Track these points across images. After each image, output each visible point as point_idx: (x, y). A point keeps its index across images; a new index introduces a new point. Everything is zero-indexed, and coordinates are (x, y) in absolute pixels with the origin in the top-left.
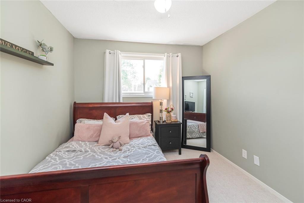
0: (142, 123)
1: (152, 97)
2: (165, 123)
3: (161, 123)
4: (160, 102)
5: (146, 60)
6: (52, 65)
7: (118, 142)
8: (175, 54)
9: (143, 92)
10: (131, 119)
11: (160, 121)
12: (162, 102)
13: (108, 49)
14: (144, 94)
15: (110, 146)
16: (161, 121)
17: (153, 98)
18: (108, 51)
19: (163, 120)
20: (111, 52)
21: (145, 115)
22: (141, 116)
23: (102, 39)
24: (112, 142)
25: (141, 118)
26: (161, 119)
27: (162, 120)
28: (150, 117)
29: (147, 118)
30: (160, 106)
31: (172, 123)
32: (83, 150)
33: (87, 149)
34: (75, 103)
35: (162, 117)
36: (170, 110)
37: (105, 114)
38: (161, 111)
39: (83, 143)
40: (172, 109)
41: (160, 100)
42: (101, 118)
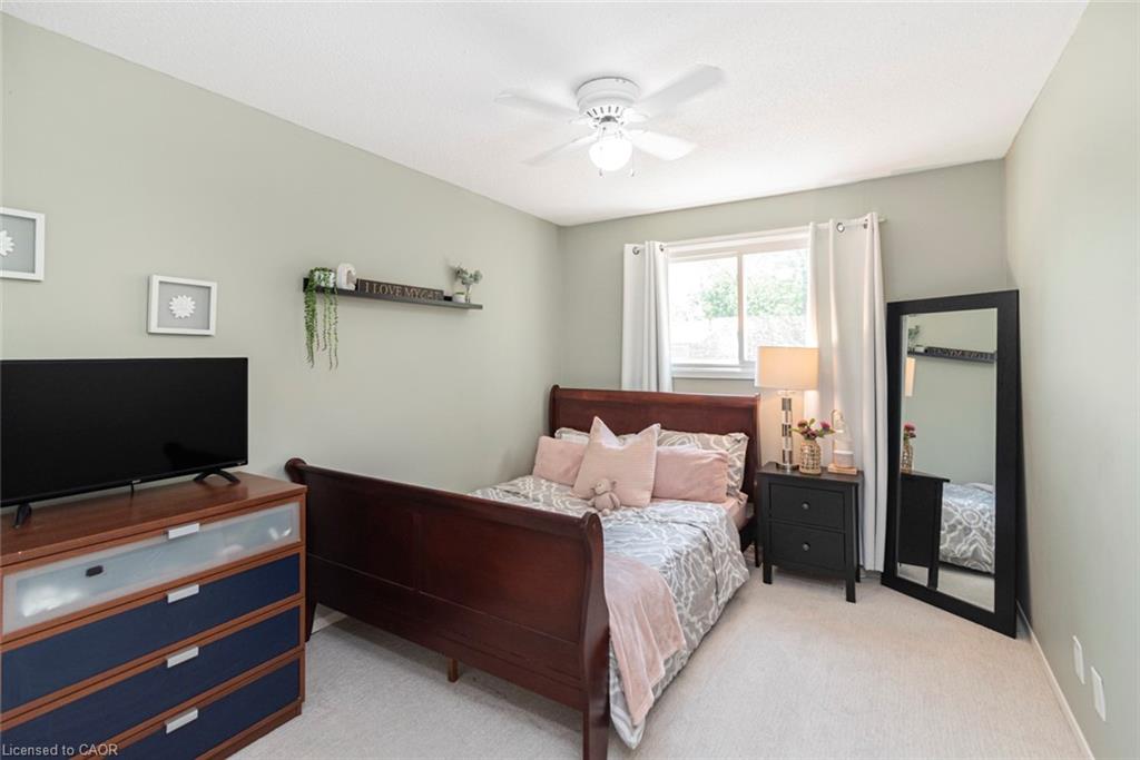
0: (701, 458)
1: (753, 380)
2: (796, 474)
3: (789, 471)
4: (783, 400)
5: (746, 258)
6: (480, 307)
7: (607, 496)
8: (857, 217)
9: (736, 362)
10: (681, 444)
11: (781, 463)
12: (790, 400)
13: (630, 243)
14: (738, 370)
15: (590, 503)
16: (788, 465)
17: (756, 384)
18: (629, 248)
19: (795, 464)
20: (640, 247)
21: (724, 437)
22: (709, 439)
23: (614, 217)
24: (596, 494)
25: (708, 444)
26: (787, 459)
27: (791, 462)
28: (744, 445)
29: (728, 446)
30: (784, 412)
31: (822, 477)
32: (530, 495)
33: (540, 497)
34: (556, 388)
35: (791, 453)
36: (815, 427)
37: (596, 418)
38: (786, 430)
39: (546, 484)
40: (826, 428)
41: (779, 392)
42: (585, 428)
